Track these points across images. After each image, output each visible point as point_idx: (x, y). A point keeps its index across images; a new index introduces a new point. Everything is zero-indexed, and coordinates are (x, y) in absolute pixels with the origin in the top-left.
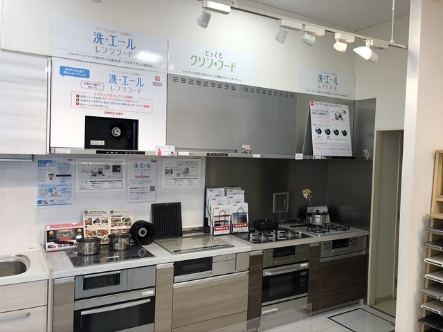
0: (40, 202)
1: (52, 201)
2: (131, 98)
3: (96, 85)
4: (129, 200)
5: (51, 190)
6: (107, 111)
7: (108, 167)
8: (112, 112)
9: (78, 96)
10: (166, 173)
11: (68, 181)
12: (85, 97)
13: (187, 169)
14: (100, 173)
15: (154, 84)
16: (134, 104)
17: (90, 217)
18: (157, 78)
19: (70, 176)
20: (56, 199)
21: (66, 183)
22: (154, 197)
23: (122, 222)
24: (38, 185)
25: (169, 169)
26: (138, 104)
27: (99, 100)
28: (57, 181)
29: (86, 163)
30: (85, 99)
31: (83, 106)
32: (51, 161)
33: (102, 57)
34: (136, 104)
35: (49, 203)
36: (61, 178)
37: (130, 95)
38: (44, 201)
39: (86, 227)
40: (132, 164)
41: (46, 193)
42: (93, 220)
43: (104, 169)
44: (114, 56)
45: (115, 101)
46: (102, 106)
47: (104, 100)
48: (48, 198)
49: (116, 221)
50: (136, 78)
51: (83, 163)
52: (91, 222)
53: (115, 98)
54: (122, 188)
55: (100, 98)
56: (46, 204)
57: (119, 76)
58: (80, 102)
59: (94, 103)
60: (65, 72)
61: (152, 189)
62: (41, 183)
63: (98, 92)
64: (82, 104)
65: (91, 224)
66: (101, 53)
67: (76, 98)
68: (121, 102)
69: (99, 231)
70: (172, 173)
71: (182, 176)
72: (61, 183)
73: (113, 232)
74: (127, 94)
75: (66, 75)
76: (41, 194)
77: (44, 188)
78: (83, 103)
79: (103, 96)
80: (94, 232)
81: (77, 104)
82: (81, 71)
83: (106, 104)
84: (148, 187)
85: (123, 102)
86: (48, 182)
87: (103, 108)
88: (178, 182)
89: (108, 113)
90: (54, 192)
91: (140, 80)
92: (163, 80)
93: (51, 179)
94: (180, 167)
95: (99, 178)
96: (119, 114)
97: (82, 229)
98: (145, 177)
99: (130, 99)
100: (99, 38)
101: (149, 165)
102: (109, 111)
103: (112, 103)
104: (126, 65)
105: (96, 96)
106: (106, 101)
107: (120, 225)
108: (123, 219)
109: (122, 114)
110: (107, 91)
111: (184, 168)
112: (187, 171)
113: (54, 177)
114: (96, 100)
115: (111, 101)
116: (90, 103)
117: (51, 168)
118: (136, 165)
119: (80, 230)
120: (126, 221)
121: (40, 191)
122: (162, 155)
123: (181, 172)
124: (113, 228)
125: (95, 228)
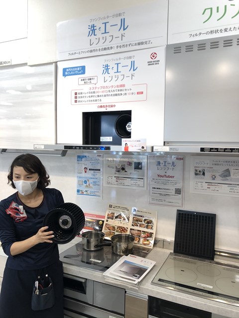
0: (78, 191)
1: (86, 191)
2: (124, 86)
3: (90, 79)
4: (151, 202)
5: (85, 182)
6: (100, 105)
7: (130, 164)
8: (105, 105)
9: (76, 94)
10: (196, 174)
11: (98, 175)
12: (81, 93)
13: (228, 170)
14: (123, 169)
15: (150, 64)
16: (127, 92)
17: (113, 211)
18: (154, 55)
19: (99, 170)
20: (89, 190)
21: (96, 176)
22: (180, 202)
23: (143, 223)
24: (78, 177)
25: (200, 169)
26: (131, 92)
27: (93, 95)
28: (90, 174)
29: (111, 159)
30: (82, 95)
31: (80, 103)
32: (86, 156)
33: (96, 49)
34: (129, 92)
35: (85, 193)
36: (93, 171)
37: (122, 83)
38: (81, 191)
39: (107, 221)
40: (154, 161)
41: (82, 184)
42: (116, 215)
43: (126, 165)
44: (107, 45)
45: (108, 93)
46: (96, 100)
47: (97, 94)
48: (83, 188)
49: (137, 220)
50: (128, 62)
51: (109, 159)
52: (113, 216)
53: (108, 90)
54: (144, 187)
55: (94, 92)
56: (82, 193)
57: (112, 64)
58: (78, 99)
59: (89, 99)
60: (66, 73)
61: (178, 191)
62: (79, 175)
63: (91, 86)
64: (79, 101)
65: (112, 219)
66: (94, 46)
67: (74, 96)
68: (113, 93)
69: (119, 227)
70: (204, 174)
71: (219, 180)
72: (92, 176)
73: (133, 231)
74: (119, 83)
75: (68, 75)
76: (80, 185)
77: (81, 179)
78: (80, 99)
79: (97, 90)
80: (114, 227)
81: (76, 101)
82: (78, 69)
83: (99, 98)
84: (172, 189)
85: (115, 93)
86: (84, 175)
87: (97, 102)
88: (212, 188)
89: (101, 107)
90: (88, 184)
91: (133, 63)
92: (161, 56)
93: (86, 172)
94: (215, 167)
95: (122, 174)
96: (112, 106)
97: (103, 221)
98: (169, 177)
99: (122, 88)
100: (93, 29)
101: (173, 163)
102: (103, 105)
103: (105, 96)
104: (119, 50)
105: (91, 91)
106: (99, 94)
107: (140, 226)
108: (145, 220)
109: (115, 106)
110: (101, 83)
111: (221, 169)
112: (226, 174)
113: (88, 171)
114: (91, 95)
115: (104, 94)
116: (86, 99)
117: (86, 162)
118: (159, 163)
119: (101, 222)
120: (148, 223)
121: (79, 181)
122: (129, 150)
123: (217, 175)
124: (133, 228)
125: (116, 223)
